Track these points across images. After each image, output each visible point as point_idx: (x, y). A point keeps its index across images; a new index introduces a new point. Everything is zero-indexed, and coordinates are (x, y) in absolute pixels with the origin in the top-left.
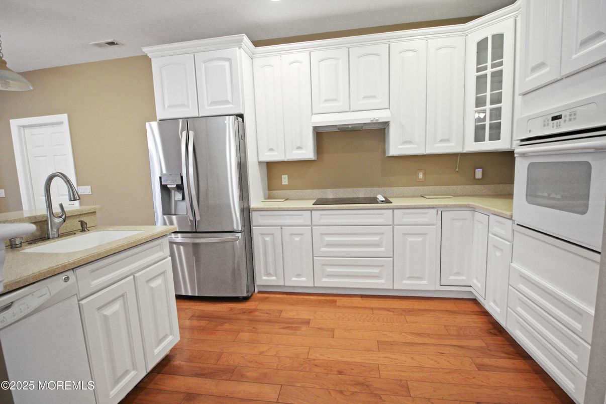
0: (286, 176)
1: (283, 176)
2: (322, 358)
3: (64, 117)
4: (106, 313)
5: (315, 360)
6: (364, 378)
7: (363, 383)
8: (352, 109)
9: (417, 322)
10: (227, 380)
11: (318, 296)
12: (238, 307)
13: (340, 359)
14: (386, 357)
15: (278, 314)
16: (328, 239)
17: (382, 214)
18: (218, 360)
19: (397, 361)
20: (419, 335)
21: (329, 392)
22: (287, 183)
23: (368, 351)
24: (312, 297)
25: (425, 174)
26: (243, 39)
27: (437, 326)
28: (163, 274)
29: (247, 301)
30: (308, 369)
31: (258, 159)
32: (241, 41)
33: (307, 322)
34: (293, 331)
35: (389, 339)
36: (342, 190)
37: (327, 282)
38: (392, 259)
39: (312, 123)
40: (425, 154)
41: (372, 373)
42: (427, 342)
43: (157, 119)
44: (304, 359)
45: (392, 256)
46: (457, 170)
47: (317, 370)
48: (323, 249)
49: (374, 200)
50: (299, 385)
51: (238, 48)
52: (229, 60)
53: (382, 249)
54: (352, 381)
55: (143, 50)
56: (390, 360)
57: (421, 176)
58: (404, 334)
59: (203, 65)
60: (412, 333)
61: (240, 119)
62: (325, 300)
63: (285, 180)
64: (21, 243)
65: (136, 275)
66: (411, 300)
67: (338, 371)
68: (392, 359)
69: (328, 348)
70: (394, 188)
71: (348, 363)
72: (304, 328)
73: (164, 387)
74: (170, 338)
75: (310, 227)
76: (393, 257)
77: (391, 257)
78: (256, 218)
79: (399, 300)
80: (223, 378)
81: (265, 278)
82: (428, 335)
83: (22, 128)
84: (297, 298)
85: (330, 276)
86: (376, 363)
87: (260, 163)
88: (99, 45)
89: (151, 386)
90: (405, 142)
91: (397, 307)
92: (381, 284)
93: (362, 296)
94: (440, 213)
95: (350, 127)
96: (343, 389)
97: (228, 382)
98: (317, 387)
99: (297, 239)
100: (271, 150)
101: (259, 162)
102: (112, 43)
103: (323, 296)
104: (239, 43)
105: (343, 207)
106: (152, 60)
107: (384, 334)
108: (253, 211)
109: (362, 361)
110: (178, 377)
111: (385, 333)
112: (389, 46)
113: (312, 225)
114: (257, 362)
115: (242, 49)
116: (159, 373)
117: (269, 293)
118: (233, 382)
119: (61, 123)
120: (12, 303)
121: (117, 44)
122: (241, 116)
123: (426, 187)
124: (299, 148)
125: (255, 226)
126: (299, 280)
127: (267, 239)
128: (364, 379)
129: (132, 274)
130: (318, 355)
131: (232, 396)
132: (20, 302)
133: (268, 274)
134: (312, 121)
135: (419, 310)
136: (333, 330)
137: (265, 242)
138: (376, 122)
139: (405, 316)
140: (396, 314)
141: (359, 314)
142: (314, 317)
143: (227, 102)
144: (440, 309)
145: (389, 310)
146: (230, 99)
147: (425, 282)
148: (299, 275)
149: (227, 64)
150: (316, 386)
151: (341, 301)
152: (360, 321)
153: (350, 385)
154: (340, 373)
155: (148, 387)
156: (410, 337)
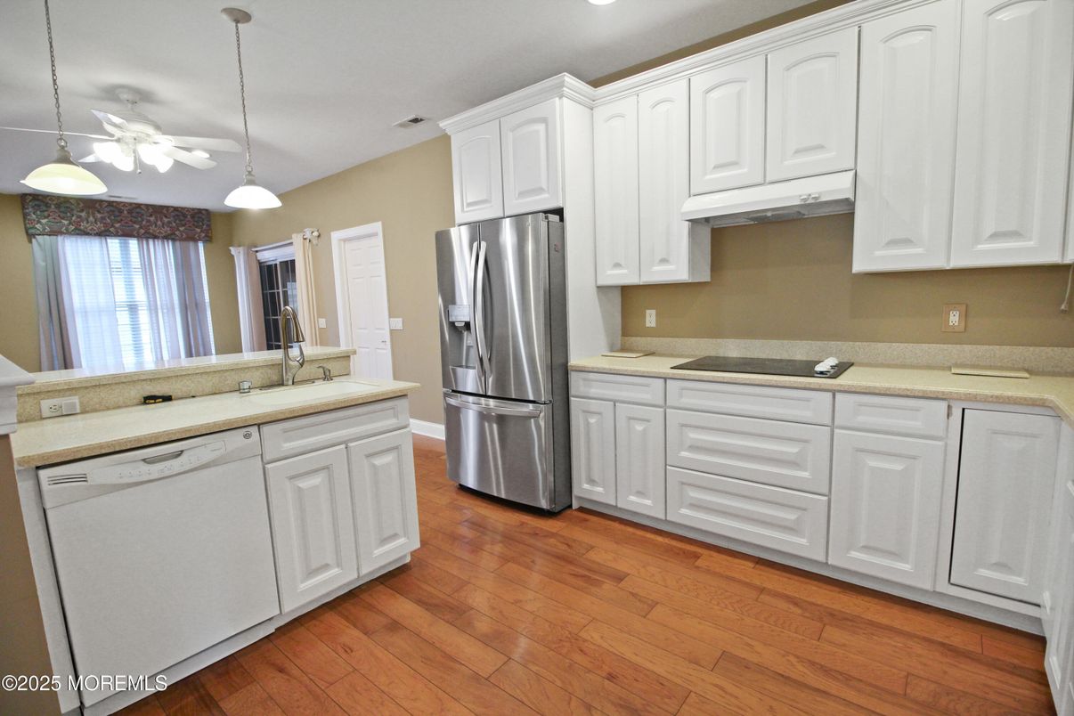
0: (653, 312)
1: (648, 312)
2: (600, 641)
3: (377, 227)
4: (300, 485)
5: (585, 641)
6: (644, 702)
7: (636, 710)
8: (768, 180)
9: (844, 645)
10: (448, 622)
11: (673, 539)
12: (532, 523)
13: (629, 655)
14: (716, 686)
15: (583, 551)
16: (694, 435)
17: (808, 400)
18: (457, 591)
19: (733, 700)
20: (826, 671)
21: (570, 698)
22: (653, 324)
23: (690, 662)
24: (660, 539)
25: (966, 316)
26: (564, 81)
27: (887, 668)
28: (396, 450)
29: (551, 518)
30: (564, 651)
31: (596, 281)
32: (562, 85)
33: (619, 578)
34: (585, 585)
35: (754, 658)
36: (758, 343)
37: (686, 516)
38: (826, 498)
39: (683, 214)
40: (948, 268)
41: (666, 700)
42: (833, 692)
43: (456, 222)
44: (570, 633)
45: (826, 491)
46: (1063, 307)
47: (578, 657)
48: (684, 454)
49: (807, 369)
50: (534, 668)
51: (557, 99)
52: (544, 120)
53: (805, 474)
54: (620, 698)
55: (441, 125)
56: (721, 692)
57: (954, 318)
58: (792, 659)
59: (511, 134)
60: (813, 663)
61: (557, 218)
62: (680, 549)
63: (651, 319)
64: (250, 388)
65: (351, 445)
66: (867, 599)
67: (610, 674)
68: (726, 693)
69: (621, 631)
70: (880, 345)
71: (636, 668)
72: (608, 586)
73: (376, 603)
74: (402, 540)
75: (662, 410)
76: (829, 495)
77: (826, 496)
78: (576, 383)
79: (837, 589)
80: (446, 618)
81: (586, 486)
82: (847, 679)
83: (342, 243)
84: (634, 534)
85: (695, 506)
86: (690, 688)
87: (601, 289)
88: (402, 125)
89: (365, 596)
90: (893, 243)
91: (819, 603)
92: (801, 545)
93: (760, 562)
94: (957, 413)
95: (769, 214)
96: (595, 704)
97: (448, 625)
98: (559, 684)
99: (639, 427)
100: (617, 265)
101: (598, 287)
102: (416, 121)
103: (681, 541)
104: (558, 91)
105: (723, 377)
106: (452, 137)
107: (749, 645)
108: (573, 370)
109: (665, 674)
110: (398, 595)
111: (753, 643)
112: (860, 31)
113: (665, 406)
114: (501, 612)
115: (564, 99)
116: (382, 583)
117: (593, 513)
118: (453, 627)
119: (375, 235)
120: (182, 451)
121: (421, 120)
122: (559, 212)
123: (967, 348)
124: (664, 261)
125: (573, 397)
126: (642, 503)
127: (592, 421)
128: (643, 705)
129: (346, 442)
130: (596, 636)
131: (438, 646)
132: (191, 452)
133: (591, 481)
134: (683, 210)
135: (871, 623)
136: (654, 605)
137: (588, 424)
138: (813, 201)
139: (824, 625)
140: (807, 614)
141: (727, 591)
142: (639, 573)
143: (541, 190)
144: (927, 635)
145: (796, 604)
146: (544, 187)
147: (906, 567)
148: (640, 493)
149: (541, 127)
150: (556, 679)
151: (708, 560)
152: (718, 604)
153: (613, 703)
154: (611, 677)
155: (361, 596)
156: (801, 669)
